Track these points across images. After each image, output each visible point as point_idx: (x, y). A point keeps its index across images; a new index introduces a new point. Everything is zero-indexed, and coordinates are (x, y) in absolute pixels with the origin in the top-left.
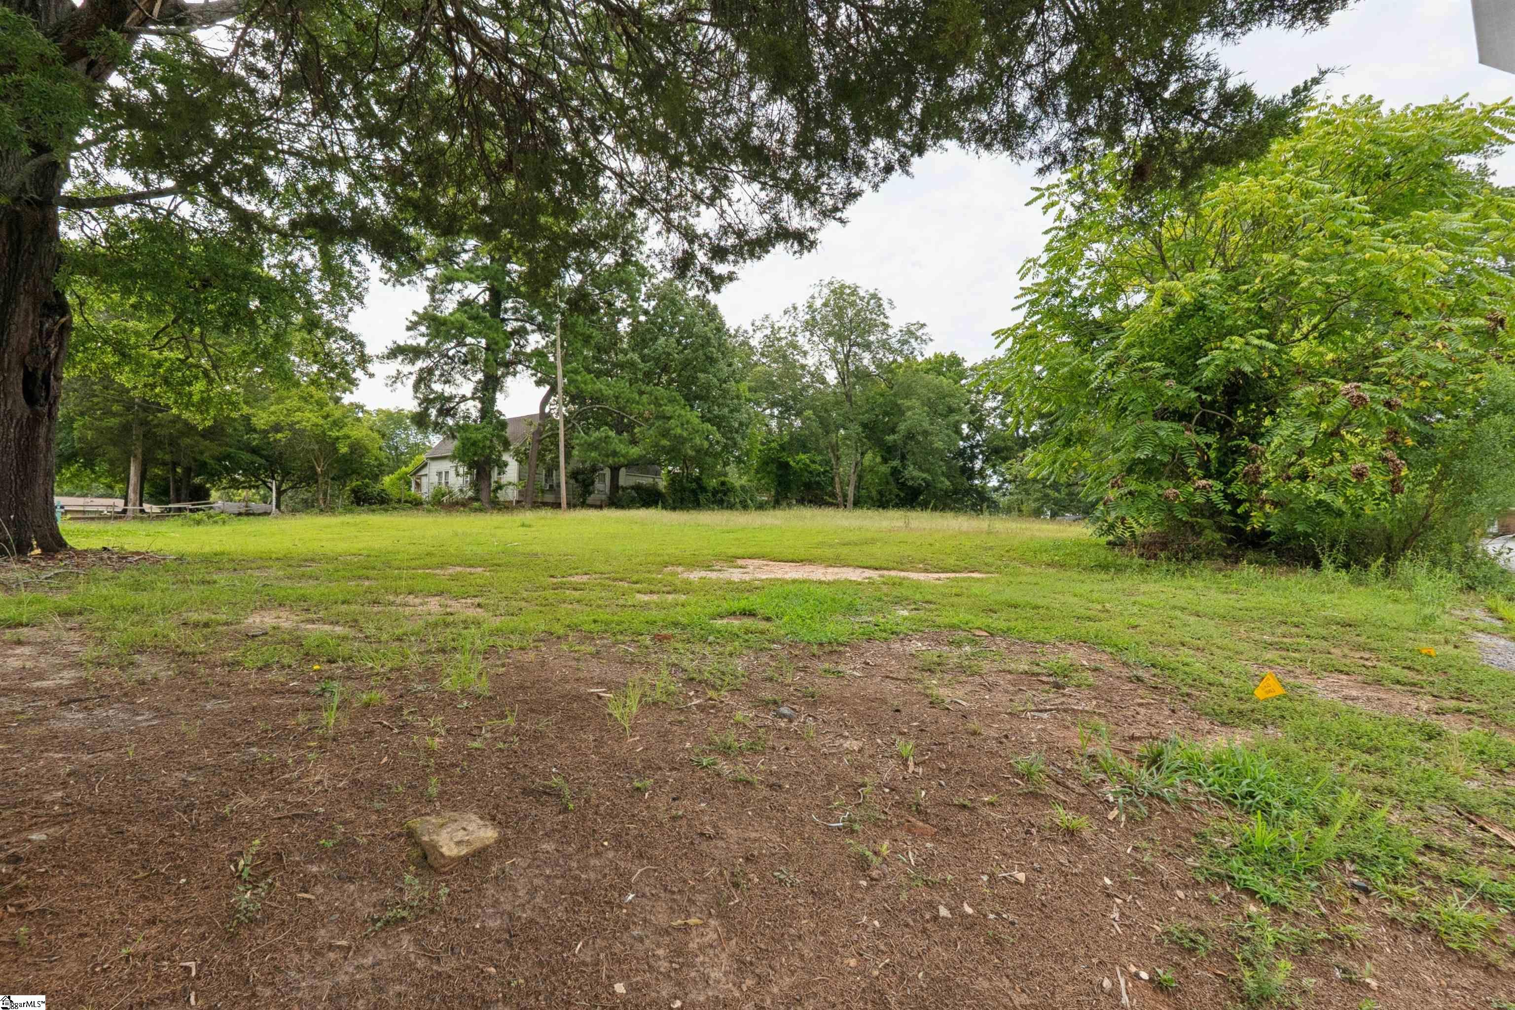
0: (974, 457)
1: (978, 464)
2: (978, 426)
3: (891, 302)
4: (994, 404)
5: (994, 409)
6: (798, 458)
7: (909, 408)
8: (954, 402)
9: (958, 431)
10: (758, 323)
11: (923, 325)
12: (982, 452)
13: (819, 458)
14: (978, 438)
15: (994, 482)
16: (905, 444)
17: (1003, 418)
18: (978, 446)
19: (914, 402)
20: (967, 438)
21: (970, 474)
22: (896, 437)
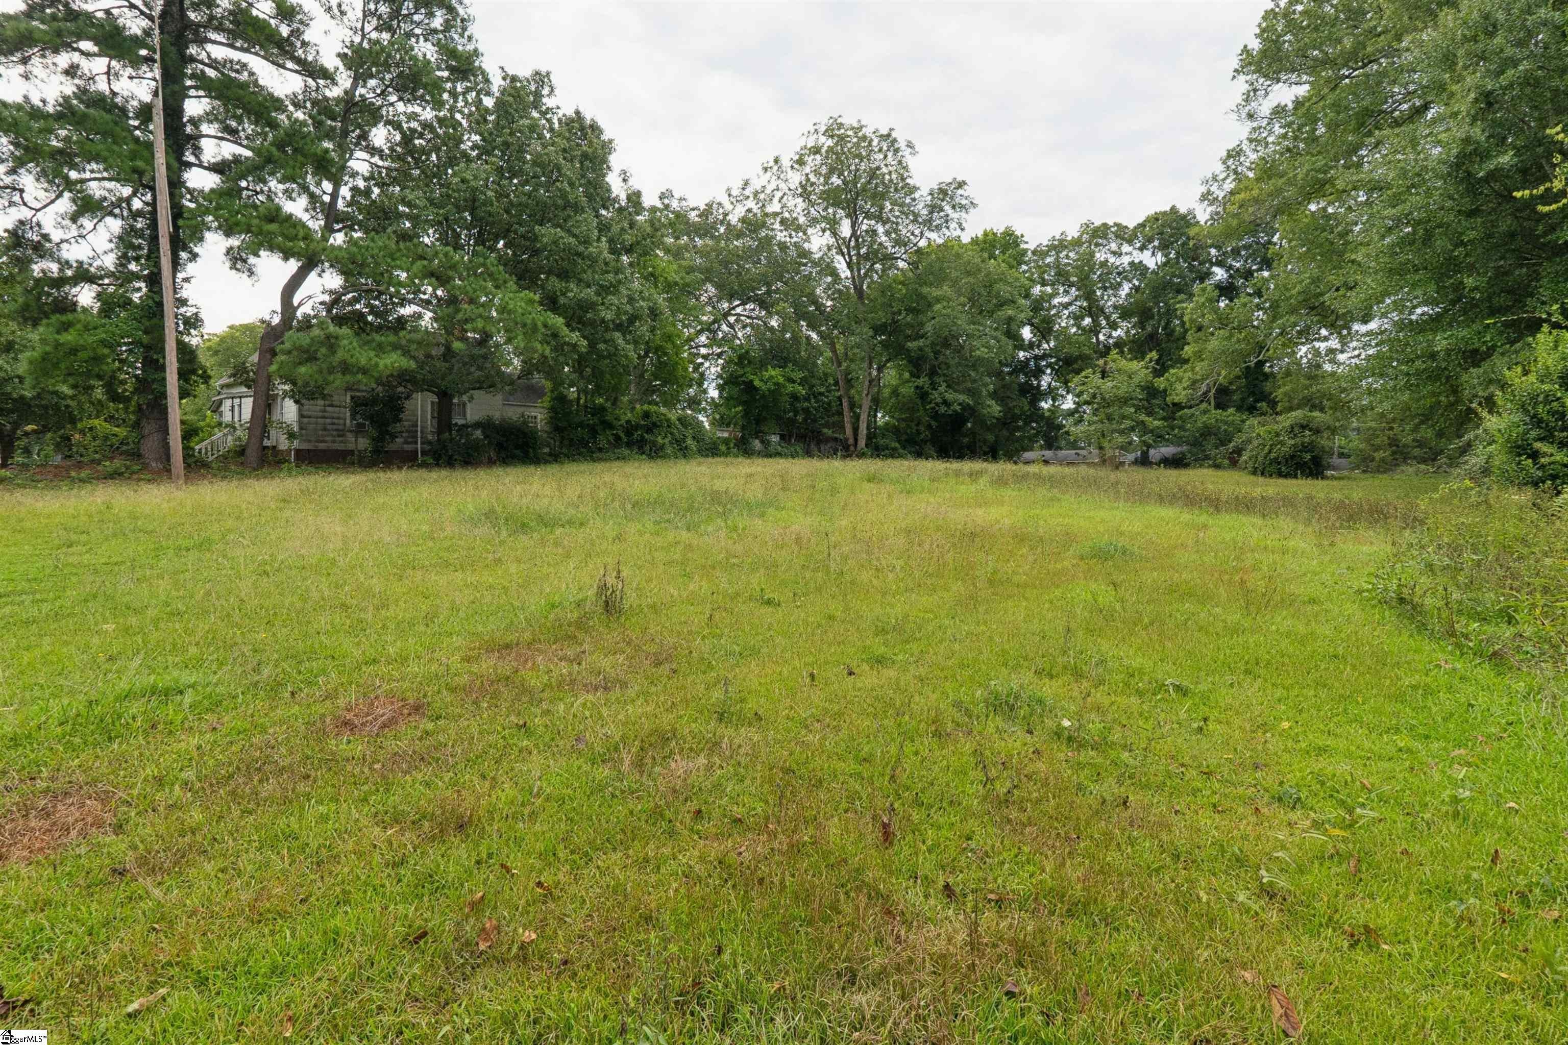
0: (1039, 372)
1: (1046, 380)
2: (1044, 330)
3: (910, 145)
4: (1066, 300)
5: (1066, 306)
6: (766, 375)
7: (938, 300)
8: (1004, 290)
9: (1015, 337)
10: (735, 192)
11: (961, 185)
12: (1049, 365)
13: (798, 375)
14: (1045, 346)
15: (1068, 404)
16: (937, 353)
17: (1078, 318)
18: (1044, 357)
19: (946, 290)
20: (1031, 346)
21: (1036, 395)
22: (921, 342)
